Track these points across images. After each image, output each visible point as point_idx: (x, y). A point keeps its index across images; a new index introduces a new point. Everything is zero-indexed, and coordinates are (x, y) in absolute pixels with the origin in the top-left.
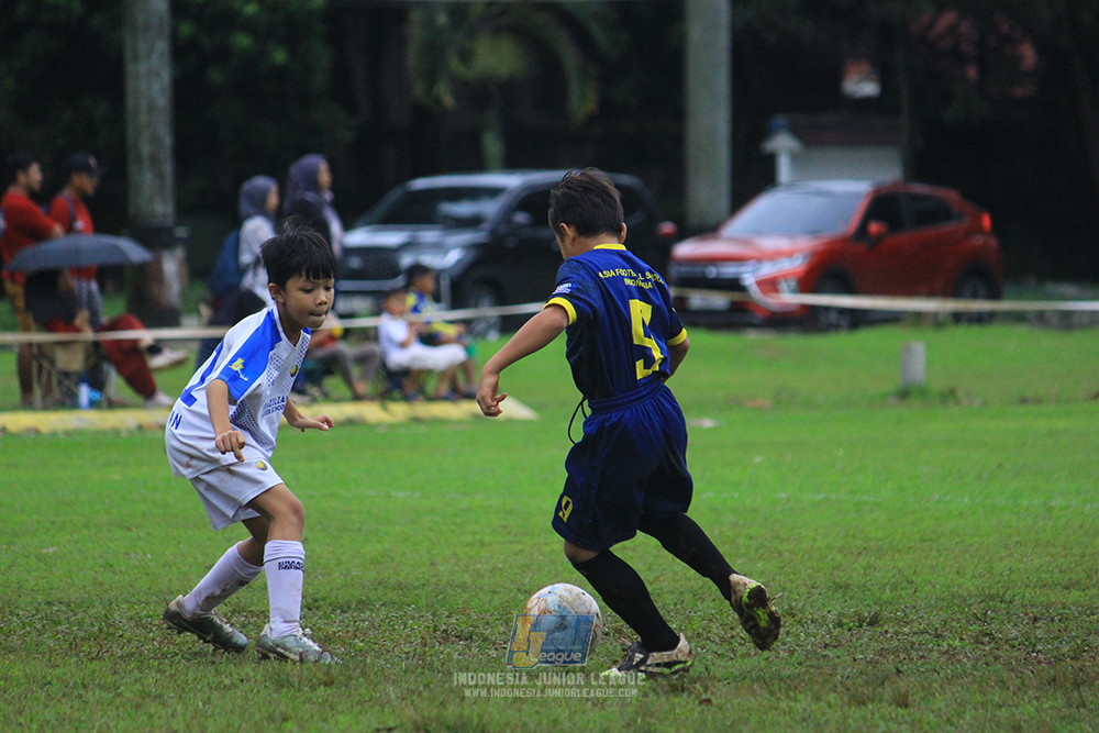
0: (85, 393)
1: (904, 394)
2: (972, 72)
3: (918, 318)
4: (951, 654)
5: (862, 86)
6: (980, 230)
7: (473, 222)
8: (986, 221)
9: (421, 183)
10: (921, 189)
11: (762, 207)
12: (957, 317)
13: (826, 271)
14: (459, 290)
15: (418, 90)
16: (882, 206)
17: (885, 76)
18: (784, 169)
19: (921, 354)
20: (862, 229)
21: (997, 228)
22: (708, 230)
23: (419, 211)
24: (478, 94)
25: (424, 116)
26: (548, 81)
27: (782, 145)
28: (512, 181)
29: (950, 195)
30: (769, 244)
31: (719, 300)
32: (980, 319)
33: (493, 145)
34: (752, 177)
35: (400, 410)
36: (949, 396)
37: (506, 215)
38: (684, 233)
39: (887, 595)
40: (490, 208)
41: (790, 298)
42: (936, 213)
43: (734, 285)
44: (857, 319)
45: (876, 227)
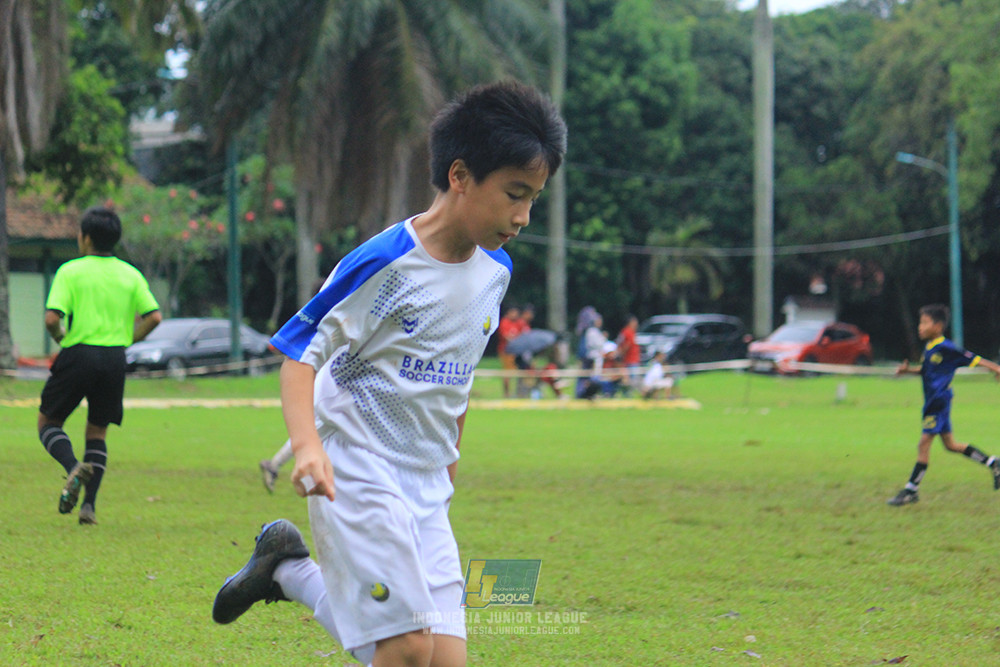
1: (838, 402)
2: (859, 284)
3: (842, 374)
5: (818, 287)
6: (863, 342)
7: (675, 335)
8: (866, 338)
9: (658, 319)
10: (844, 327)
11: (782, 332)
12: (857, 375)
13: (809, 355)
14: (672, 359)
15: (654, 284)
16: (829, 333)
17: (828, 283)
18: (791, 318)
19: (843, 388)
20: (820, 343)
21: (872, 341)
22: (762, 339)
23: (655, 330)
24: (678, 288)
25: (657, 296)
26: (703, 284)
27: (790, 309)
28: (690, 319)
29: (851, 329)
30: (787, 344)
31: (766, 366)
32: (865, 375)
33: (683, 305)
34: (779, 320)
35: (650, 404)
36: (854, 404)
37: (689, 332)
38: (754, 339)
40: (682, 330)
41: (794, 366)
42: (846, 336)
43: (771, 360)
44: (818, 374)
45: (826, 340)
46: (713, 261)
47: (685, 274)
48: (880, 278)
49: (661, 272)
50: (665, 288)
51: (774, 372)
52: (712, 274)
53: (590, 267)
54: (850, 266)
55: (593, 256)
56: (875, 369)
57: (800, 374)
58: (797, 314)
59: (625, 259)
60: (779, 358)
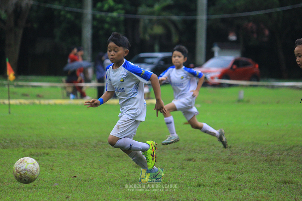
0: (72, 96)
1: (239, 101)
2: (255, 36)
3: (242, 86)
4: (246, 154)
5: (233, 37)
6: (255, 68)
7: (152, 63)
8: (257, 66)
9: (142, 55)
10: (244, 59)
11: (211, 62)
12: (251, 86)
13: (225, 75)
15: (141, 36)
16: (236, 62)
17: (238, 35)
18: (216, 54)
19: (243, 93)
20: (232, 68)
21: (260, 67)
22: (200, 66)
23: (141, 61)
24: (154, 37)
25: (143, 41)
27: (216, 49)
28: (160, 55)
29: (250, 61)
30: (213, 69)
32: (255, 86)
33: (157, 47)
34: (210, 55)
36: (248, 102)
37: (159, 63)
39: (233, 142)
40: (155, 61)
41: (216, 81)
44: (230, 85)
45: (235, 67)
46: (173, 23)
47: (158, 30)
48: (267, 32)
49: (145, 29)
50: (147, 37)
51: (206, 84)
52: (173, 30)
53: (106, 26)
54: (250, 25)
55: (108, 19)
56: (260, 83)
57: (220, 85)
58: (219, 53)
59: (126, 21)
60: (209, 76)
